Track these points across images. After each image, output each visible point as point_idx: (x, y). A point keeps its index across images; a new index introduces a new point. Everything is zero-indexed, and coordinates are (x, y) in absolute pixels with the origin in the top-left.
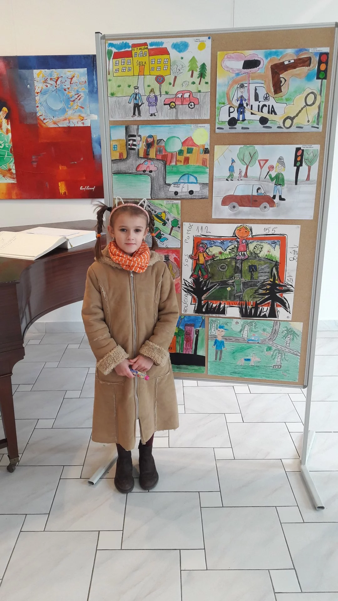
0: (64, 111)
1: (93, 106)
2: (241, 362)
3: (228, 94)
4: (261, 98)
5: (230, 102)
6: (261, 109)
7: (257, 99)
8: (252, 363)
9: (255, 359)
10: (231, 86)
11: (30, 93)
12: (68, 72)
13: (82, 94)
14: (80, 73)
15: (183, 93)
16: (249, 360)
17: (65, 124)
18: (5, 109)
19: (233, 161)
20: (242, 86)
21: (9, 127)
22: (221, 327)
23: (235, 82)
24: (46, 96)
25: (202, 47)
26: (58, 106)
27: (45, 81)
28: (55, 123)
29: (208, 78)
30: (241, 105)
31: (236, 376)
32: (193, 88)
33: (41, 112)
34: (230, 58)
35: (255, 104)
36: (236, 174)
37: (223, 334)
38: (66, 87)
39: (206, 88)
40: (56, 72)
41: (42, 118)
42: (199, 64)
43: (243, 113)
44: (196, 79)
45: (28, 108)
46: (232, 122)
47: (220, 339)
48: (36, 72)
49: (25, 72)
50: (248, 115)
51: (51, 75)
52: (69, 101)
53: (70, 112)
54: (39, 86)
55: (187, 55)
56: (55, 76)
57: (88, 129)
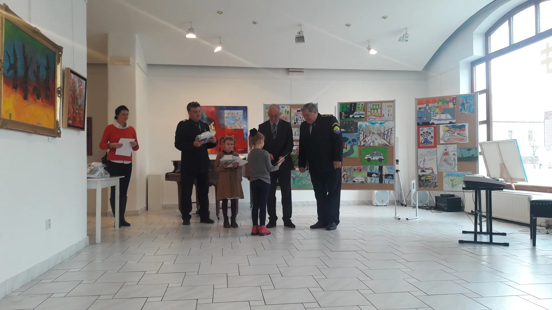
0: (234, 123)
1: (245, 122)
2: (300, 184)
3: (294, 117)
4: (301, 118)
5: (294, 119)
6: (301, 120)
7: (300, 118)
8: (303, 184)
9: (304, 182)
10: (294, 116)
11: (223, 118)
12: (236, 111)
13: (241, 118)
14: (241, 112)
15: (284, 117)
16: (302, 183)
17: (235, 128)
18: (213, 122)
19: (296, 132)
20: (297, 115)
21: (214, 128)
22: (294, 174)
23: (295, 115)
24: (228, 119)
25: (288, 107)
26: (233, 122)
27: (229, 114)
28: (231, 127)
29: (289, 114)
30: (297, 119)
31: (299, 188)
32: (286, 116)
33: (226, 124)
34: (294, 110)
35: (300, 119)
36: (296, 134)
37: (295, 176)
38: (235, 116)
39: (289, 116)
40: (232, 111)
41: (226, 126)
42: (287, 111)
43: (297, 121)
44: (286, 114)
45: (221, 122)
46: (295, 123)
47: (294, 177)
48: (225, 111)
49: (222, 111)
50: (298, 122)
51: (230, 112)
52: (236, 120)
53: (236, 124)
54: (226, 115)
55: (284, 109)
56: (232, 113)
57: (243, 129)
